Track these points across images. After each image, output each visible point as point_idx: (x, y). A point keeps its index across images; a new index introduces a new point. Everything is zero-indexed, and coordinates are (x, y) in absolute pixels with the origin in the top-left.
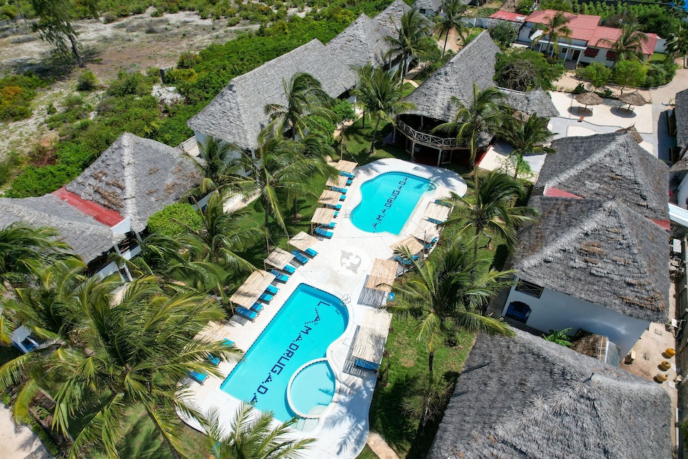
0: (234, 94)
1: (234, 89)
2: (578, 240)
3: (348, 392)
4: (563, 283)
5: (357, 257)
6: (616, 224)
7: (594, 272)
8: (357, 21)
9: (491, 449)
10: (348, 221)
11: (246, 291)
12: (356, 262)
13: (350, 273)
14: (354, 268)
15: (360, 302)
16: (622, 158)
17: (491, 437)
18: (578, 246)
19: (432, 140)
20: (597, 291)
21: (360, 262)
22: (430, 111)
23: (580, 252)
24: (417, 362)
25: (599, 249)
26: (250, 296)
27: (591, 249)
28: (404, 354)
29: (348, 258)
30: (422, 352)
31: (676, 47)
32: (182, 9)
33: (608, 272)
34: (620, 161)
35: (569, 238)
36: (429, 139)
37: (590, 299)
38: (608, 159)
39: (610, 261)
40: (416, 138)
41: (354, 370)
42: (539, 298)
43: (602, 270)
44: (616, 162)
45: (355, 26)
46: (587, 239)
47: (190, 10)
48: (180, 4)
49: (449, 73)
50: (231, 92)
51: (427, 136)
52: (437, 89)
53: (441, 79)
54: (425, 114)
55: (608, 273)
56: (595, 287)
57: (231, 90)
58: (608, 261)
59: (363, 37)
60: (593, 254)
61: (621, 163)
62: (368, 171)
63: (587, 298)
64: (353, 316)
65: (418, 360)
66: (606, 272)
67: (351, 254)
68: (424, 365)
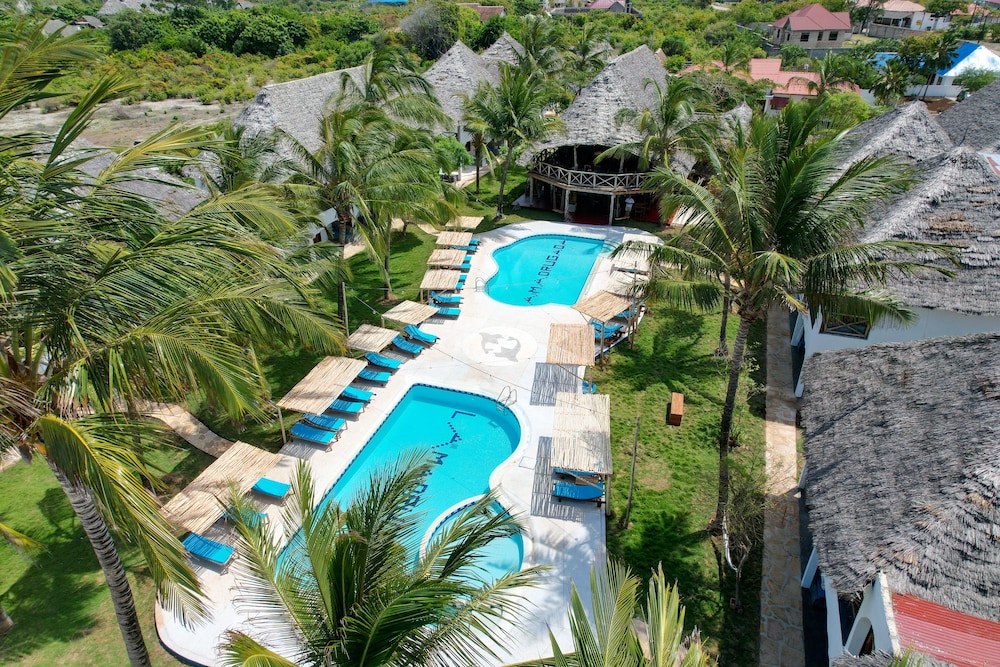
0: (268, 109)
1: (267, 100)
2: (922, 215)
3: (553, 557)
4: (915, 289)
5: (511, 339)
6: (982, 180)
7: (967, 261)
8: (450, 51)
9: (983, 526)
10: (482, 296)
11: (311, 390)
12: (512, 345)
13: (505, 362)
14: (511, 354)
15: (534, 402)
16: (921, 135)
17: (975, 496)
18: (924, 225)
19: (598, 181)
20: (984, 293)
21: (519, 345)
22: (589, 135)
23: (930, 233)
24: (674, 481)
25: (964, 223)
26: (319, 397)
27: (950, 225)
28: (644, 472)
29: (495, 342)
30: (677, 464)
31: (888, 87)
32: (170, 96)
33: (994, 256)
34: (919, 140)
35: (903, 215)
36: (592, 180)
37: (974, 309)
38: (898, 141)
39: (991, 239)
40: (570, 182)
41: (553, 508)
42: (866, 338)
43: (981, 257)
44: (913, 142)
45: (449, 58)
46: (937, 211)
47: (184, 97)
48: (168, 90)
49: (612, 80)
50: (262, 107)
51: (588, 176)
52: (595, 103)
53: (600, 89)
54: (582, 141)
55: (994, 259)
56: (976, 287)
57: (261, 103)
58: (986, 239)
59: (463, 71)
60: (957, 232)
61: (921, 143)
62: (498, 238)
63: (969, 308)
64: (529, 423)
65: (675, 477)
66: (989, 258)
67: (499, 336)
68: (689, 483)
